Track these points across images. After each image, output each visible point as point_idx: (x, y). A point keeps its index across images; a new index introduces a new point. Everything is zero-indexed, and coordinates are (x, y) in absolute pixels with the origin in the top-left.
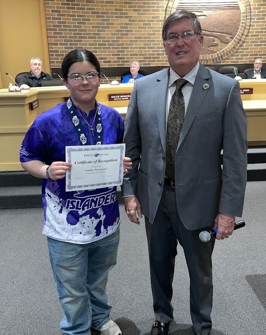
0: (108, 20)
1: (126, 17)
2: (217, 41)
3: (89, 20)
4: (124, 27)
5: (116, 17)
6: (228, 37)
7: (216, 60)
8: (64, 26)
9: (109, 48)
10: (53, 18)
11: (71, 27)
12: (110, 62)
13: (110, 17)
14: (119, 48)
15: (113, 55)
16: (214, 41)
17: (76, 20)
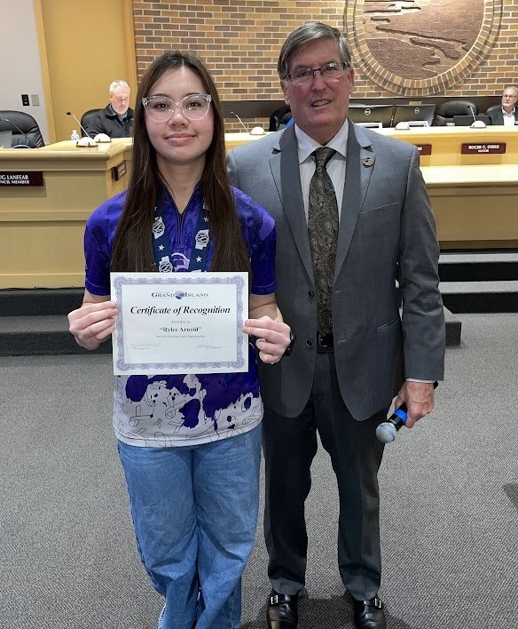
0: (244, 16)
1: (275, 10)
2: (438, 55)
3: (210, 15)
4: (272, 29)
5: (258, 10)
6: (459, 48)
7: (437, 89)
8: (165, 27)
9: (244, 66)
10: (146, 13)
11: (177, 27)
12: (245, 91)
13: (247, 10)
14: (261, 66)
15: (250, 79)
16: (434, 54)
17: (187, 15)
